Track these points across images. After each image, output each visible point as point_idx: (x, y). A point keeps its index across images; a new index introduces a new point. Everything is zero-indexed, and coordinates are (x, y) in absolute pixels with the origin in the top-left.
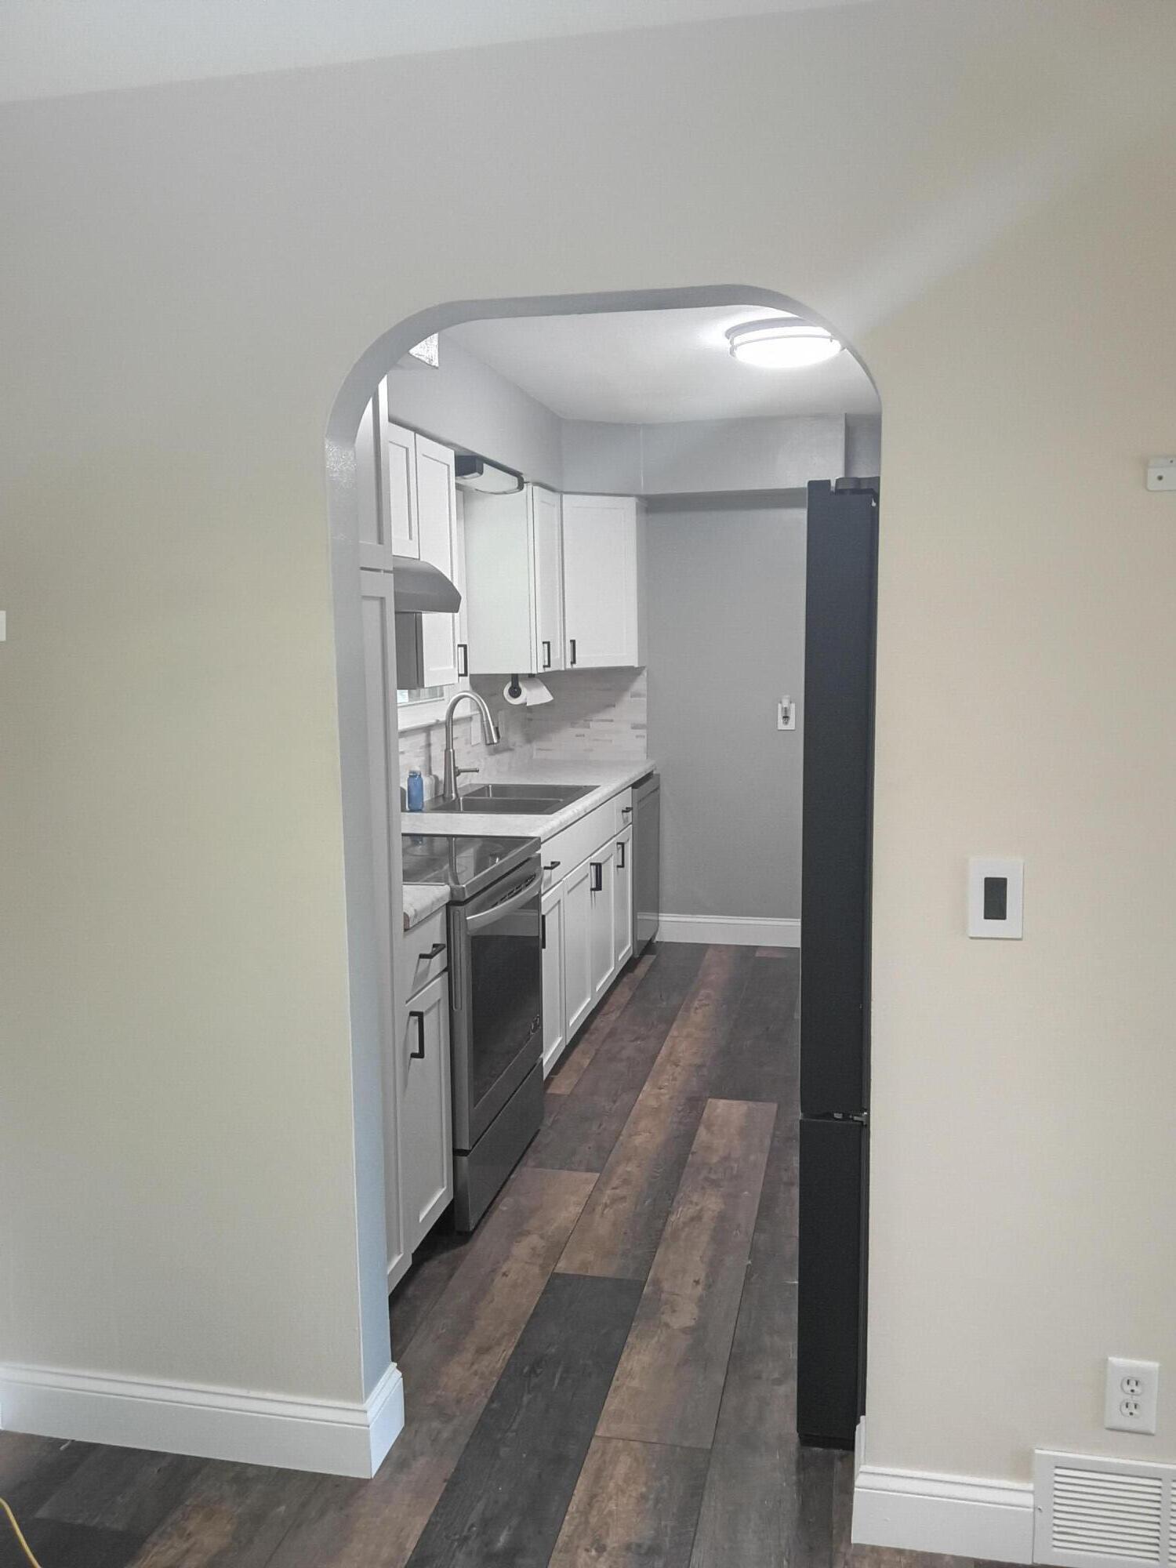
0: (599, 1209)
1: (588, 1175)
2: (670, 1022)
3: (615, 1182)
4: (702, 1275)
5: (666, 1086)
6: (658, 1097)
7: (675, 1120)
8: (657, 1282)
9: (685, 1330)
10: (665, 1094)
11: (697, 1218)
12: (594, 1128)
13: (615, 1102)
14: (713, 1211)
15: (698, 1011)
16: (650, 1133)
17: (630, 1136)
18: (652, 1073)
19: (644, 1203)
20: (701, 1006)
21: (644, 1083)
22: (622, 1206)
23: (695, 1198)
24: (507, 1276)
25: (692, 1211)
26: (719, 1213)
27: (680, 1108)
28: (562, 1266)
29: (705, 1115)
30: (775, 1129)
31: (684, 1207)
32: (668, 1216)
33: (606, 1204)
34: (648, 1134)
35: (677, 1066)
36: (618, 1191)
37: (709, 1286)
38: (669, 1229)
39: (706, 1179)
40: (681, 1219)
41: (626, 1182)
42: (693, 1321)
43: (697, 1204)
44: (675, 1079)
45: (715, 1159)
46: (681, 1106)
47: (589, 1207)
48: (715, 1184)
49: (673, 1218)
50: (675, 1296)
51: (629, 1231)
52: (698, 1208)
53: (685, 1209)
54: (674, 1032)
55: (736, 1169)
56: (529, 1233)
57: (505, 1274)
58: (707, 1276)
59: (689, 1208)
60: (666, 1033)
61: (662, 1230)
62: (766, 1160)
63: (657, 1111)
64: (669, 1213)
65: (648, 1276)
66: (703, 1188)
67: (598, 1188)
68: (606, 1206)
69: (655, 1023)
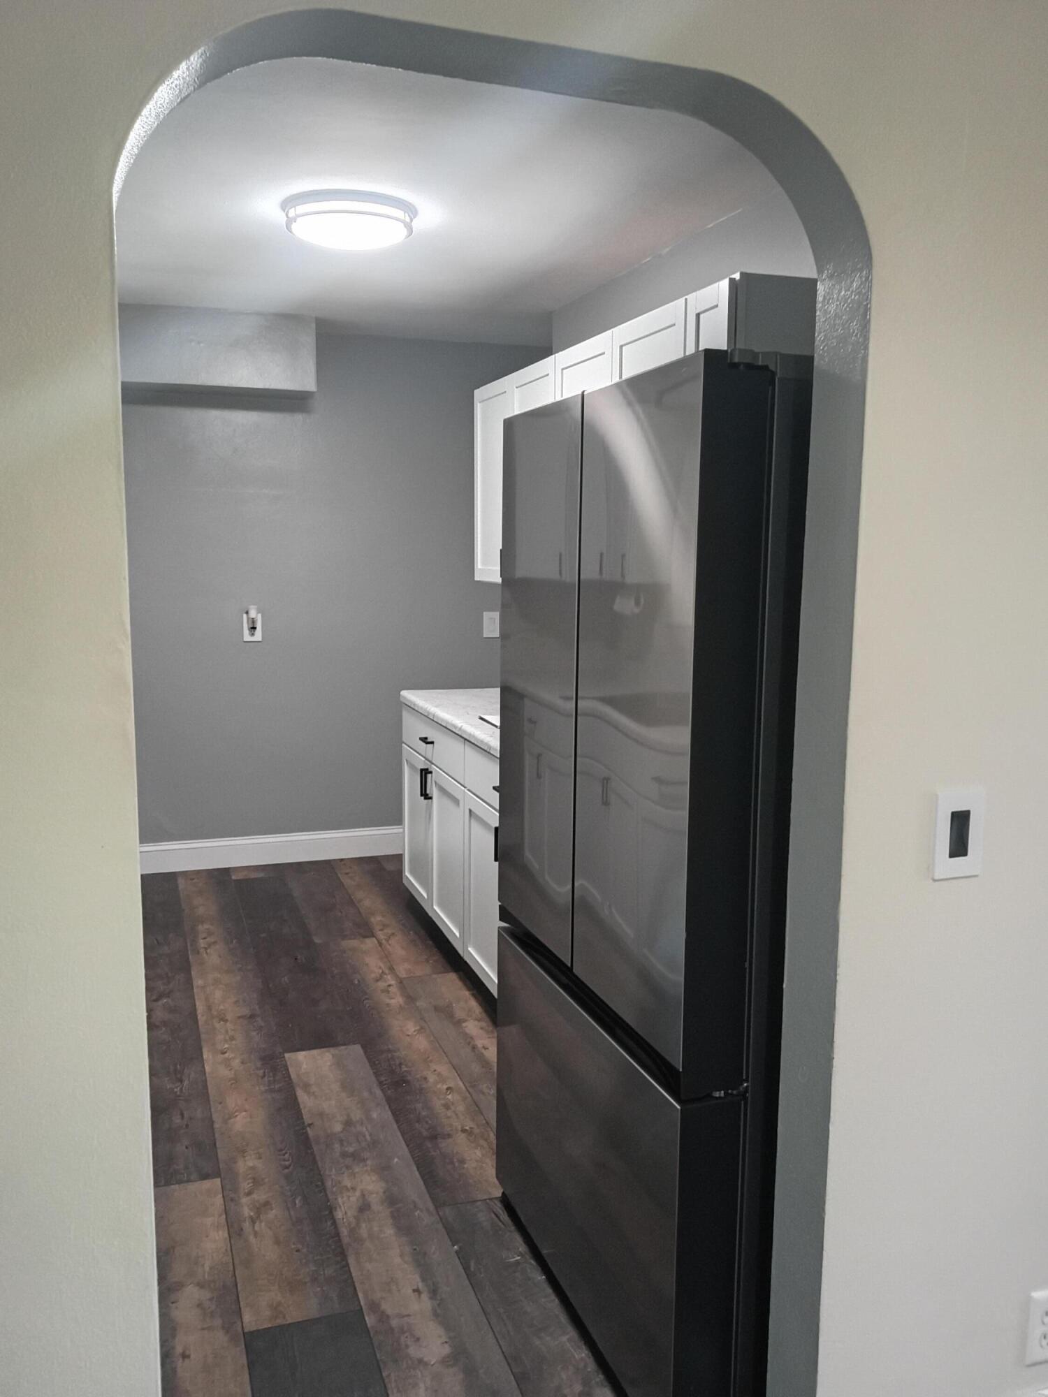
0: (247, 1225)
1: (207, 1184)
2: (186, 968)
3: (245, 1186)
4: (416, 1280)
5: (228, 1048)
6: (227, 1063)
7: (263, 1088)
8: (374, 1307)
9: (444, 1361)
10: (234, 1058)
11: (364, 1207)
12: (177, 1120)
13: (181, 1081)
14: (377, 1193)
15: (208, 951)
16: (246, 1111)
17: (225, 1121)
18: (203, 1036)
19: (295, 1204)
20: (210, 945)
21: (201, 1049)
22: (272, 1214)
23: (347, 1182)
24: (188, 1357)
25: (354, 1198)
26: (384, 1192)
27: (261, 1072)
28: (250, 1321)
29: (293, 1076)
30: (377, 1074)
31: (343, 1197)
32: (331, 1212)
33: (251, 1217)
34: (244, 1113)
35: (226, 1021)
36: (255, 1196)
37: (434, 1293)
38: (344, 1232)
39: (344, 1155)
40: (349, 1214)
41: (257, 1182)
42: (446, 1346)
43: (354, 1189)
44: (232, 1038)
45: (338, 1128)
46: (260, 1069)
47: (234, 1229)
48: (356, 1157)
49: (339, 1215)
50: (406, 1318)
51: (300, 1246)
52: (358, 1193)
53: (345, 1199)
54: (198, 982)
55: (367, 1134)
56: (183, 1286)
57: (185, 1356)
58: (423, 1280)
59: (349, 1197)
60: (189, 982)
61: (338, 1234)
62: (390, 1113)
63: (236, 1080)
64: (331, 1210)
65: (359, 1302)
66: (348, 1167)
67: (230, 1199)
68: (253, 1221)
69: (170, 975)
